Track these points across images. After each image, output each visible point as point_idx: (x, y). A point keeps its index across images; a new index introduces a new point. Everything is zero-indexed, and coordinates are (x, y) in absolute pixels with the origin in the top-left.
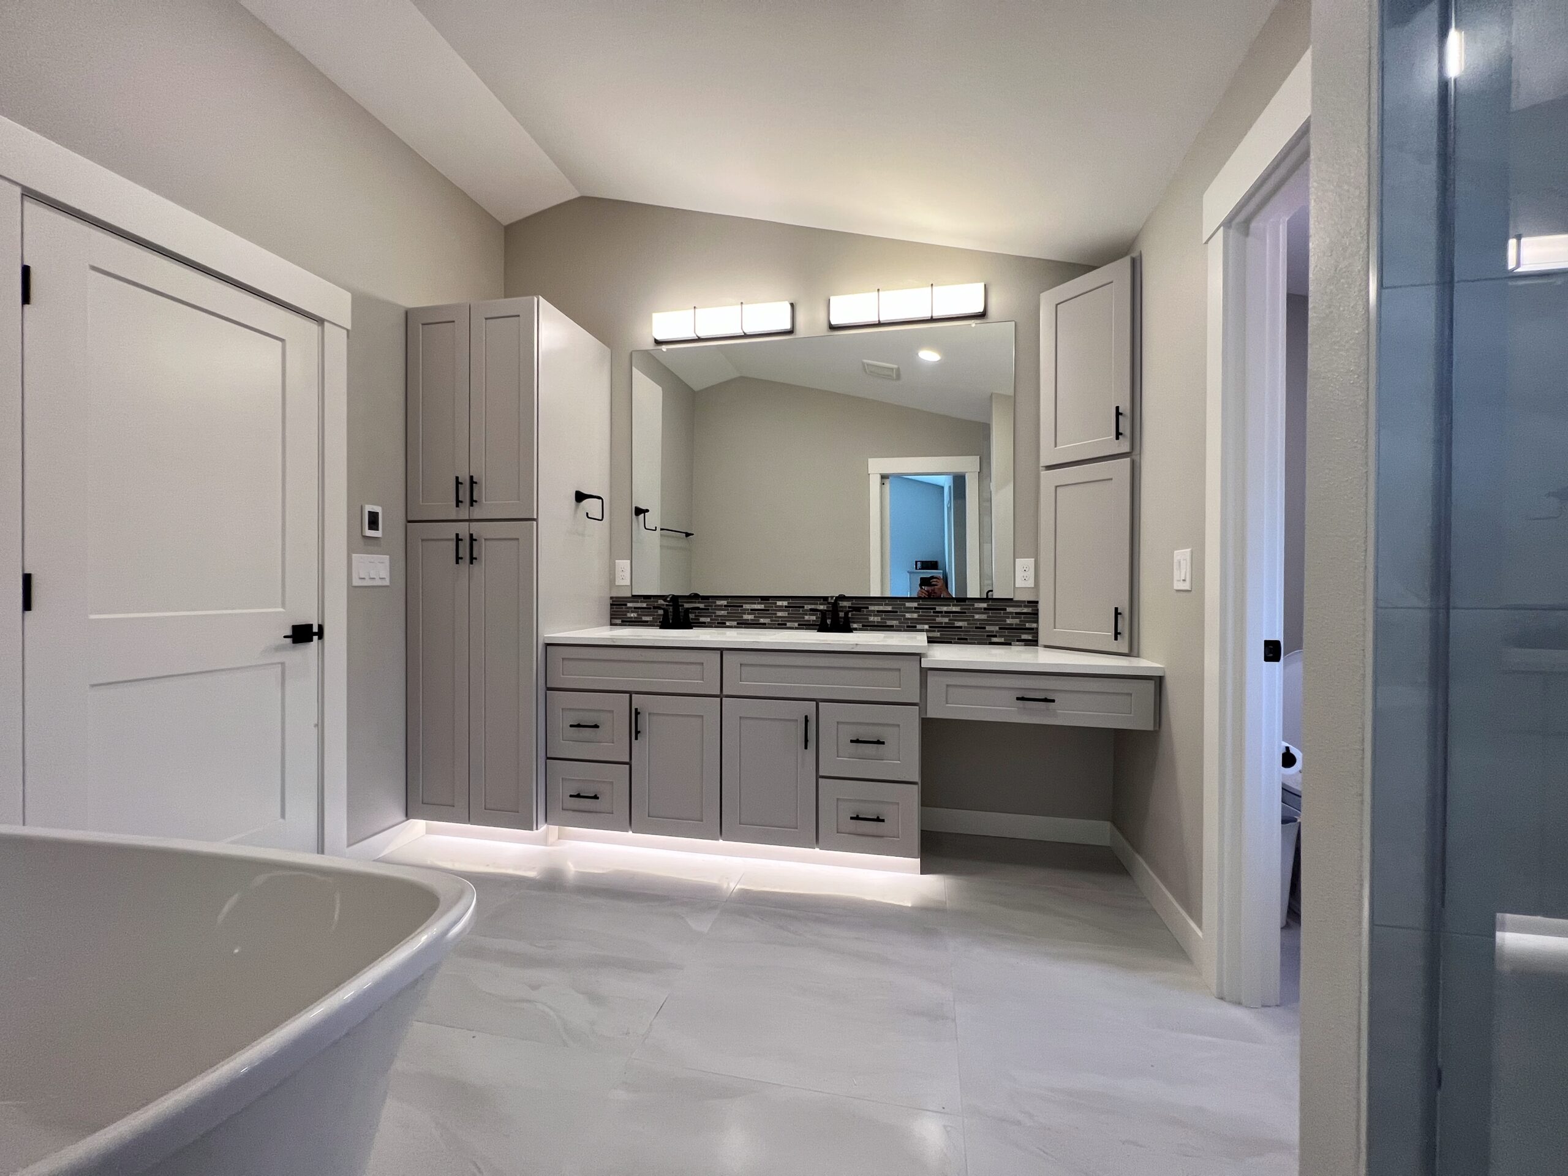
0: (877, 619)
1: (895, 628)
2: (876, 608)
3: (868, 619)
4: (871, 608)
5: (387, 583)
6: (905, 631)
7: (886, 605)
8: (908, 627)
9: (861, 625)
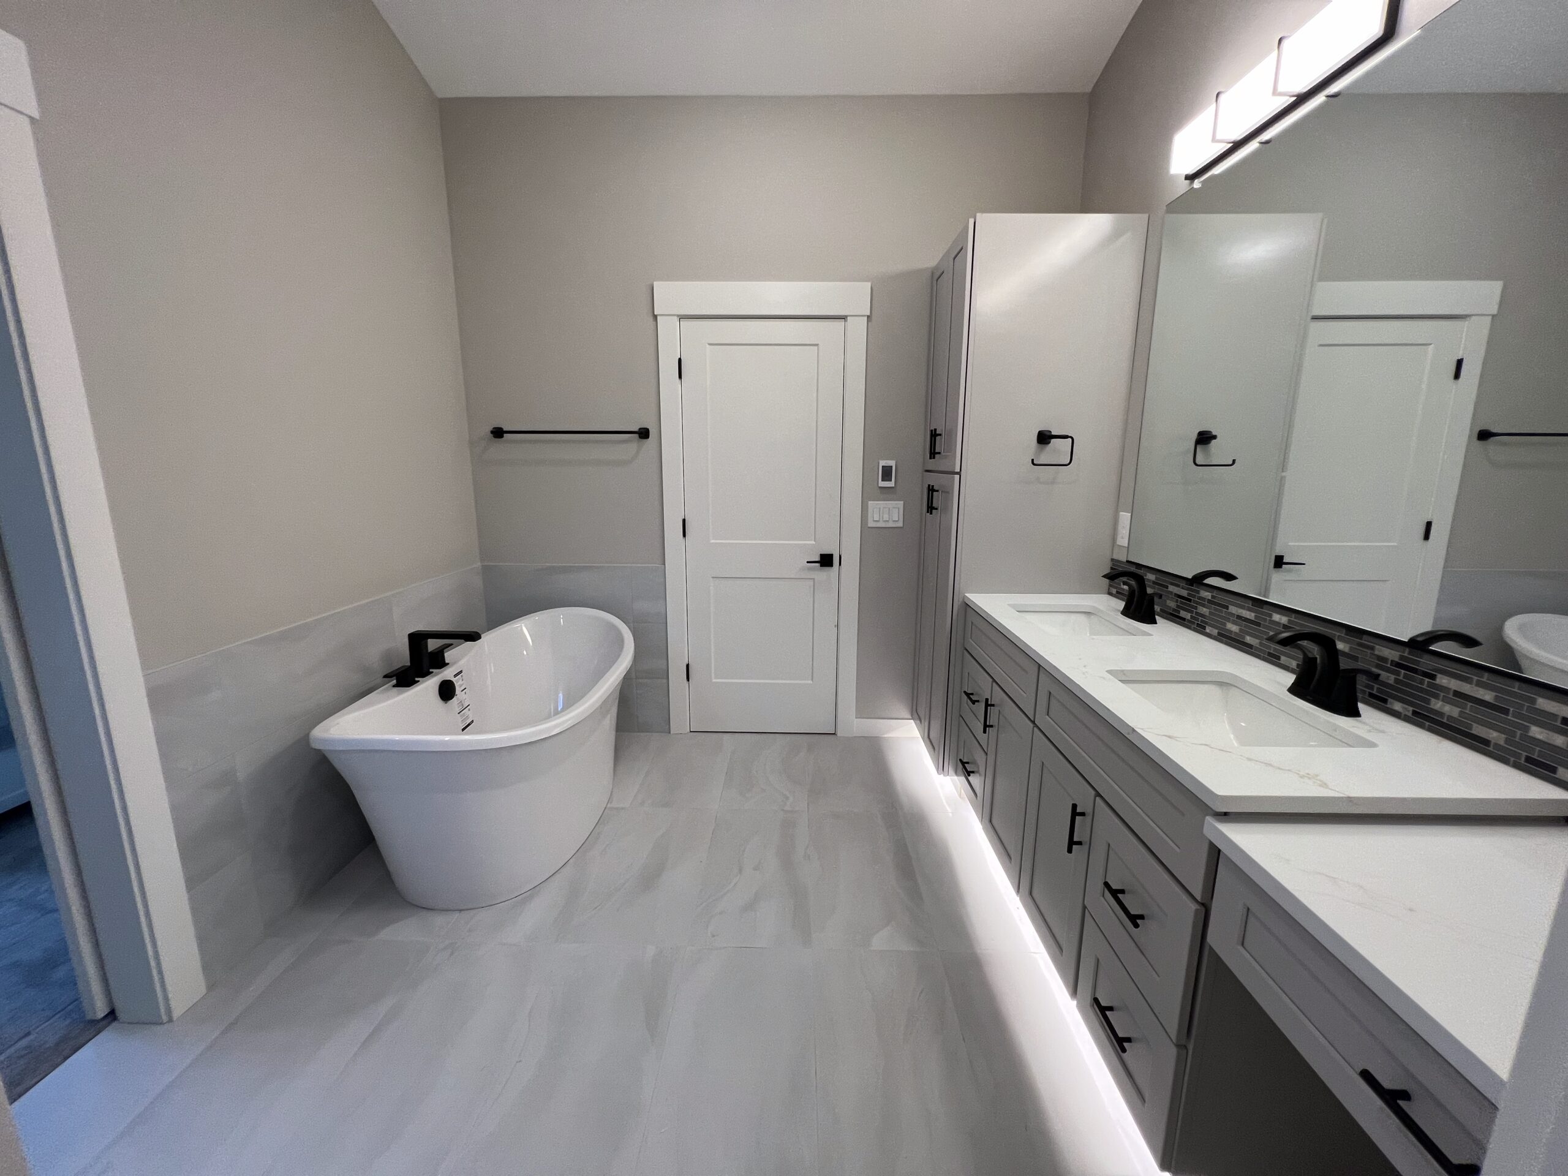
0: (1450, 710)
1: (1491, 749)
2: (1454, 684)
3: (1428, 702)
4: (1442, 680)
5: (900, 524)
6: (1517, 766)
7: (1479, 684)
8: (1528, 759)
9: (1411, 709)
